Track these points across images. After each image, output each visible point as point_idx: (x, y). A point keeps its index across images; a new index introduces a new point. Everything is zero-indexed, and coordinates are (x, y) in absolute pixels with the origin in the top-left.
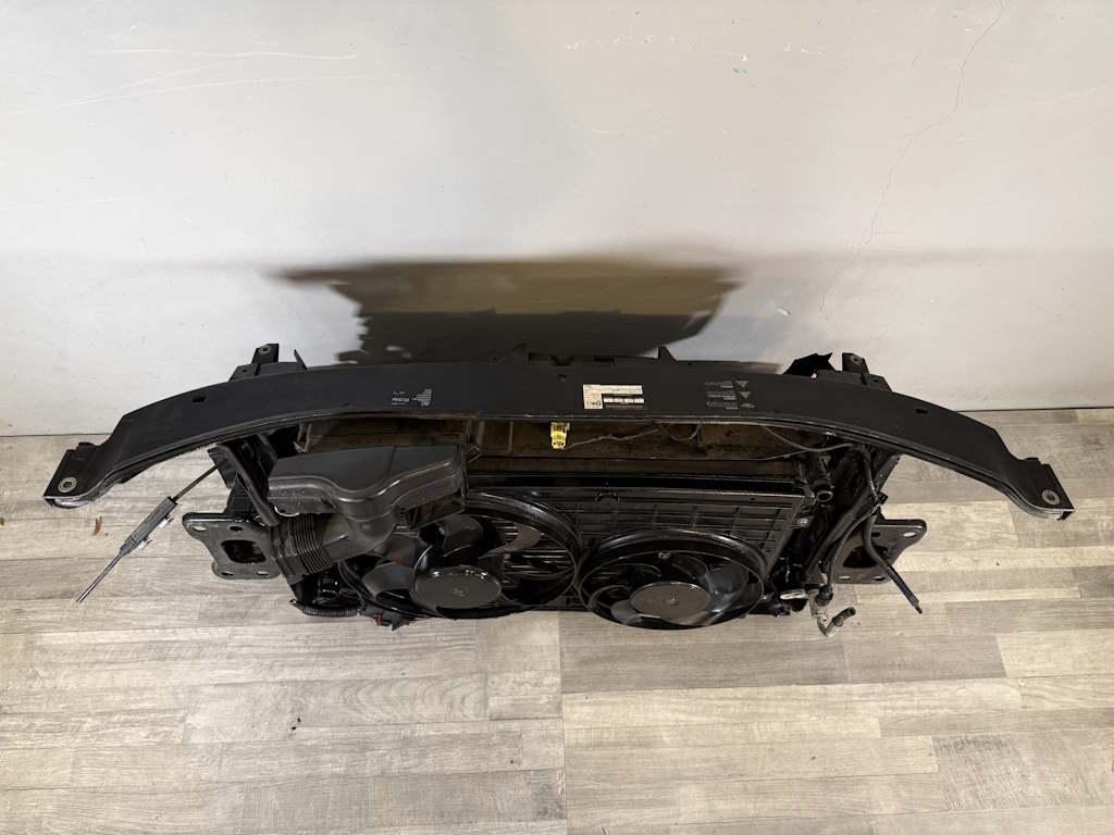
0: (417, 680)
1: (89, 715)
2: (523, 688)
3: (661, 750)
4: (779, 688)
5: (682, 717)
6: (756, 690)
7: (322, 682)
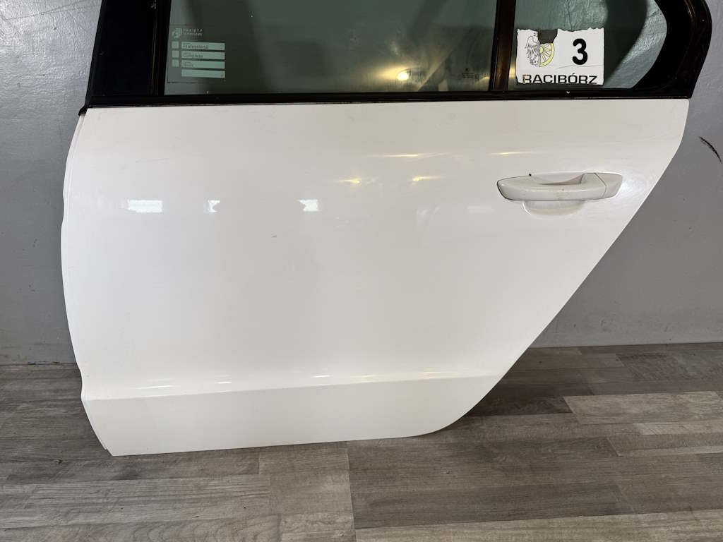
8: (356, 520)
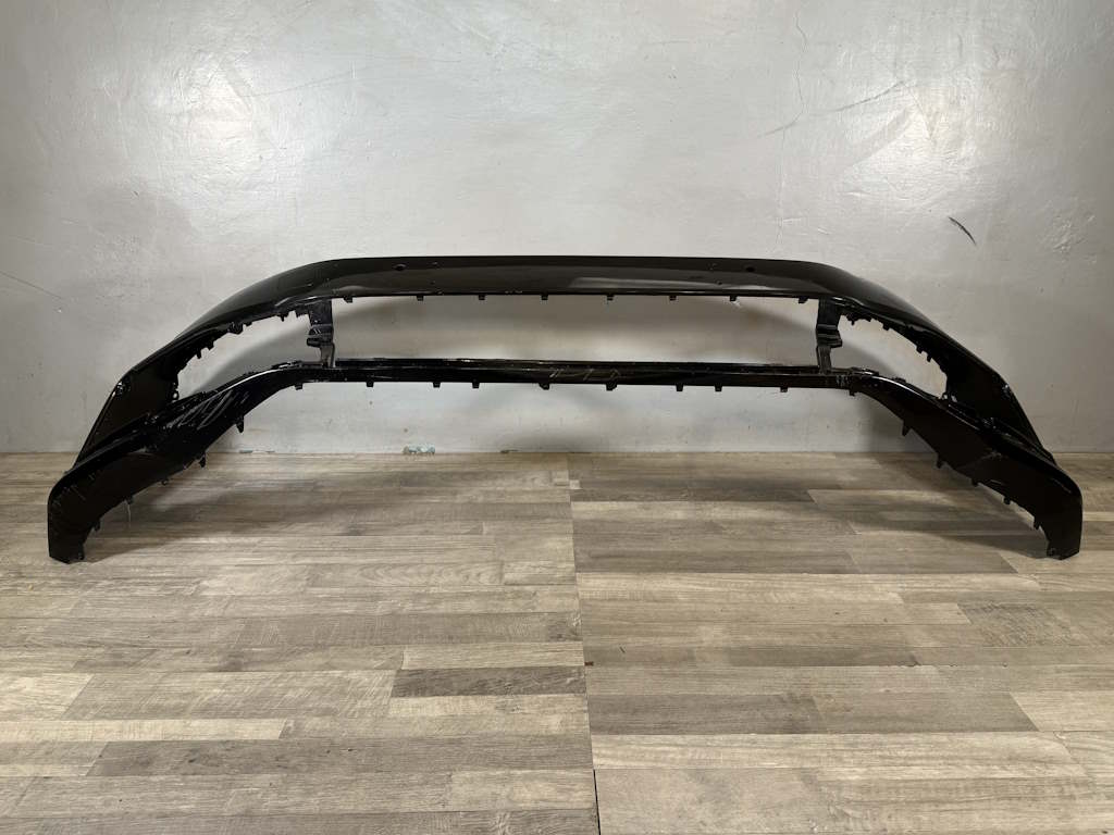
0: (435, 564)
2: (538, 570)
3: (677, 604)
4: (790, 575)
5: (695, 587)
6: (768, 575)
7: (342, 565)
8: (576, 567)
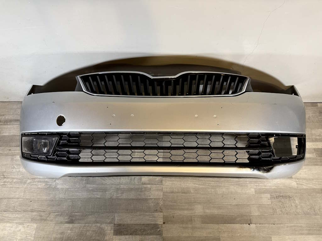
1: (29, 179)
3: (190, 195)
